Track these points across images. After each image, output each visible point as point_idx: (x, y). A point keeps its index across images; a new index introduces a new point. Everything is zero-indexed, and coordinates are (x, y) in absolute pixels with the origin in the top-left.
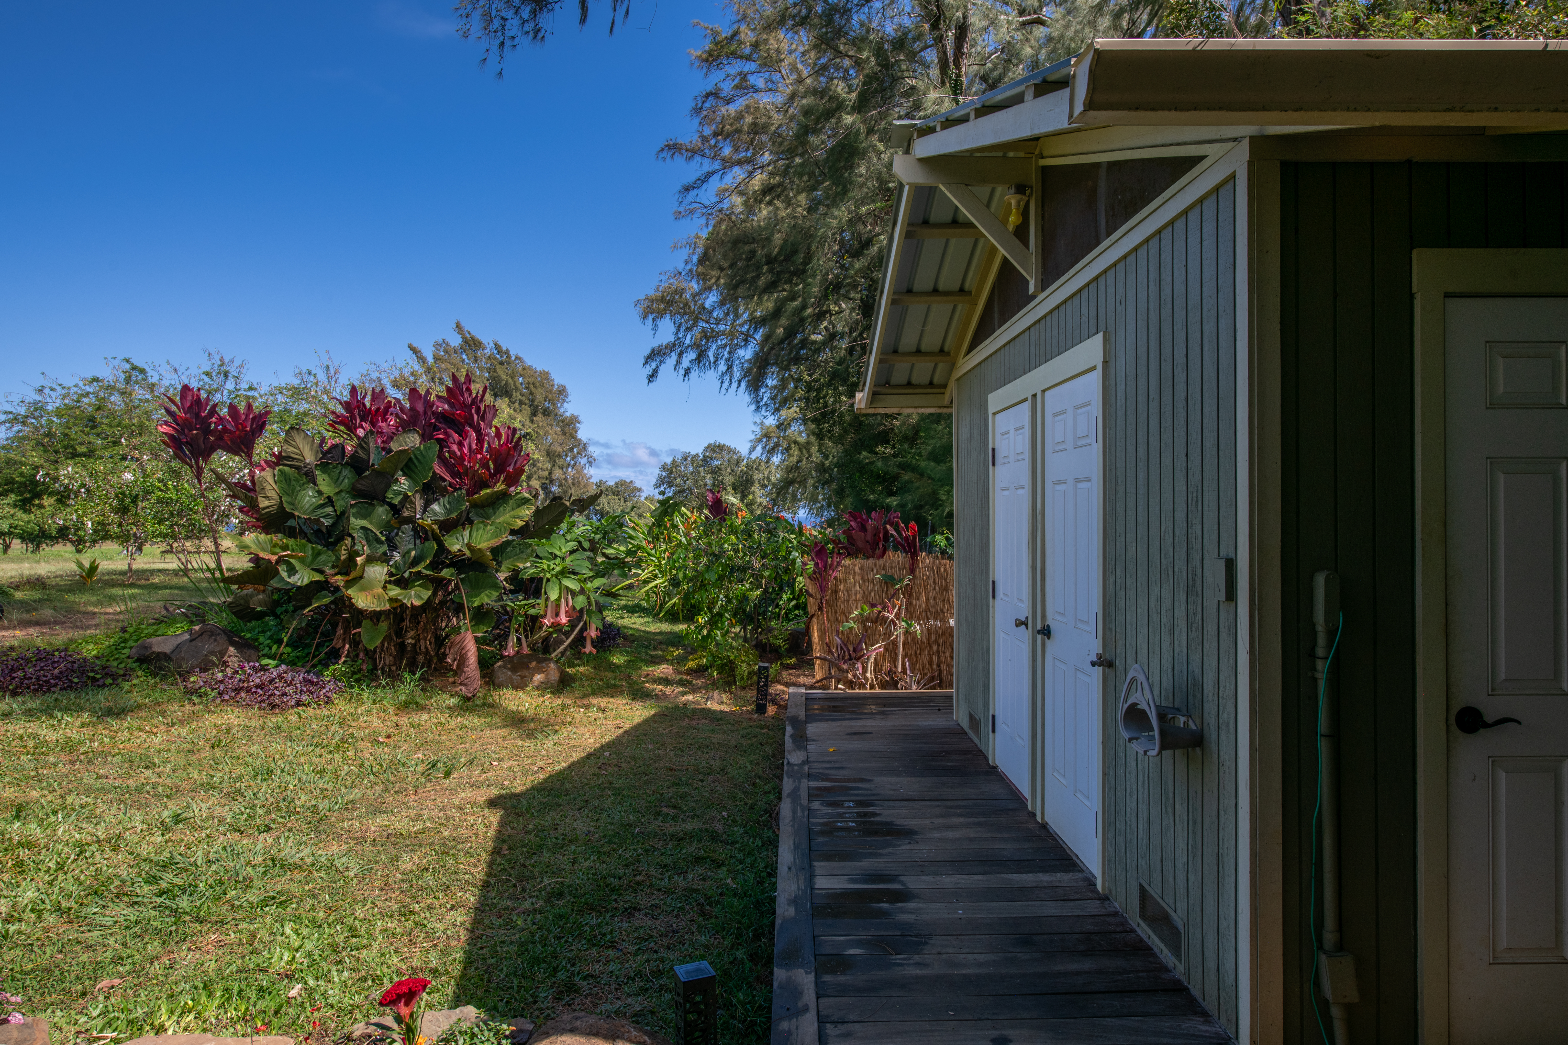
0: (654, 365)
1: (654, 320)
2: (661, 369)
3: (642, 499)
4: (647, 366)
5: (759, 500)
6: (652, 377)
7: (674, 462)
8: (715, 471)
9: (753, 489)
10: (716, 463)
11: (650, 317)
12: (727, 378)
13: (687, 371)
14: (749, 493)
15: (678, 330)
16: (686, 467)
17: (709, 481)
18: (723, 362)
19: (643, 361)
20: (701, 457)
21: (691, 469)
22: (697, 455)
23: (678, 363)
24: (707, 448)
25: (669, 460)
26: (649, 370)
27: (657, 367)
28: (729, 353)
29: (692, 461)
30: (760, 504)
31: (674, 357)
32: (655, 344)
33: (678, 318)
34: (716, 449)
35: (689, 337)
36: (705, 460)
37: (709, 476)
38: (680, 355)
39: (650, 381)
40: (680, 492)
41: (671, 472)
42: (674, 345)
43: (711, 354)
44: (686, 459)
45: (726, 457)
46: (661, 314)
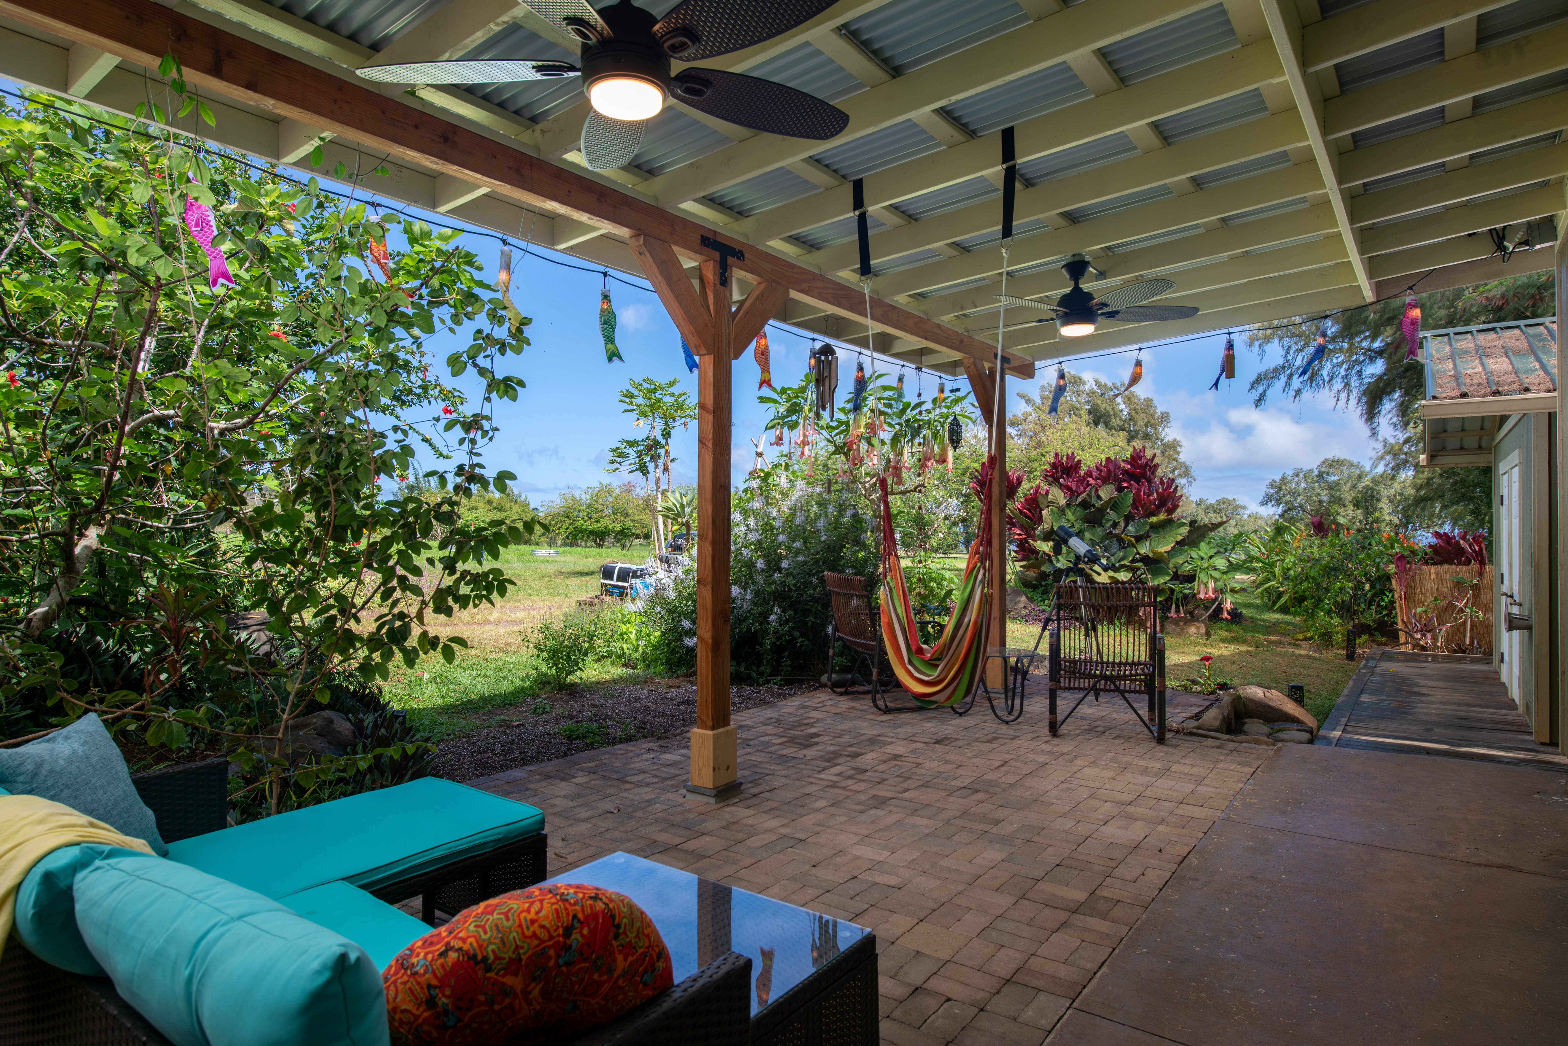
0: (1261, 389)
1: (1260, 346)
2: (1268, 393)
3: (1246, 517)
4: (1253, 391)
5: (1387, 518)
6: (1258, 403)
7: (1283, 479)
8: (1332, 487)
9: (1381, 505)
10: (1332, 478)
11: (1257, 344)
12: (1343, 395)
13: (1298, 392)
14: (1375, 510)
15: (1287, 352)
16: (1298, 484)
17: (1324, 497)
18: (1339, 380)
19: (1249, 386)
20: (1316, 472)
21: (1303, 485)
22: (1311, 470)
23: (1288, 384)
24: (1324, 462)
25: (1277, 478)
26: (1255, 395)
27: (1265, 391)
28: (1347, 370)
29: (1305, 478)
30: (1390, 523)
31: (1283, 379)
32: (1262, 368)
33: (1286, 341)
34: (1335, 464)
35: (1299, 358)
36: (1320, 476)
37: (1325, 492)
38: (1290, 377)
39: (1257, 406)
40: (1290, 509)
41: (1280, 489)
42: (1283, 367)
43: (1325, 373)
44: (1297, 475)
45: (1346, 472)
46: (1267, 339)
